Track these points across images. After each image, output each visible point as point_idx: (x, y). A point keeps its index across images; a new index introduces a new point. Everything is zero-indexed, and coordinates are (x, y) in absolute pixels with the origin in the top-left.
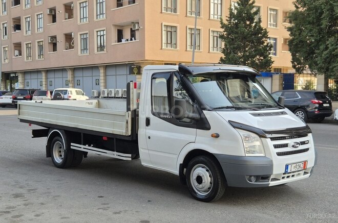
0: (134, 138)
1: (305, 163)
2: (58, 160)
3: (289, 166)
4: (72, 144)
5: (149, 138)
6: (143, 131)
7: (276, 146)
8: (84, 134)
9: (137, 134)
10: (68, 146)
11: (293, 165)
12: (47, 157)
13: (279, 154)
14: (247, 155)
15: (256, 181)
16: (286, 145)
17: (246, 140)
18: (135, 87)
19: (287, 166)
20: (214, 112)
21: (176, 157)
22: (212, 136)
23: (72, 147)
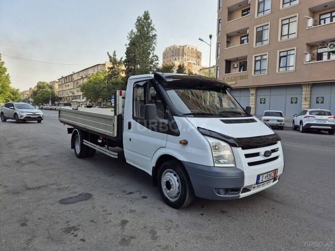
0: (120, 140)
1: (276, 171)
2: (78, 151)
3: (261, 177)
4: (84, 140)
5: (130, 140)
6: (126, 134)
7: (247, 156)
8: (90, 133)
9: (122, 136)
10: (82, 142)
11: (265, 175)
12: (72, 148)
13: (250, 164)
14: (216, 165)
15: (225, 194)
16: (257, 154)
17: (215, 149)
18: (121, 95)
19: (258, 177)
20: (184, 118)
21: (150, 159)
22: (180, 142)
23: (84, 143)
